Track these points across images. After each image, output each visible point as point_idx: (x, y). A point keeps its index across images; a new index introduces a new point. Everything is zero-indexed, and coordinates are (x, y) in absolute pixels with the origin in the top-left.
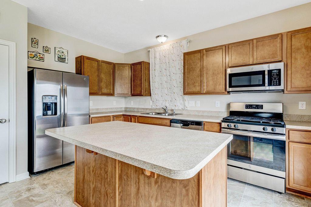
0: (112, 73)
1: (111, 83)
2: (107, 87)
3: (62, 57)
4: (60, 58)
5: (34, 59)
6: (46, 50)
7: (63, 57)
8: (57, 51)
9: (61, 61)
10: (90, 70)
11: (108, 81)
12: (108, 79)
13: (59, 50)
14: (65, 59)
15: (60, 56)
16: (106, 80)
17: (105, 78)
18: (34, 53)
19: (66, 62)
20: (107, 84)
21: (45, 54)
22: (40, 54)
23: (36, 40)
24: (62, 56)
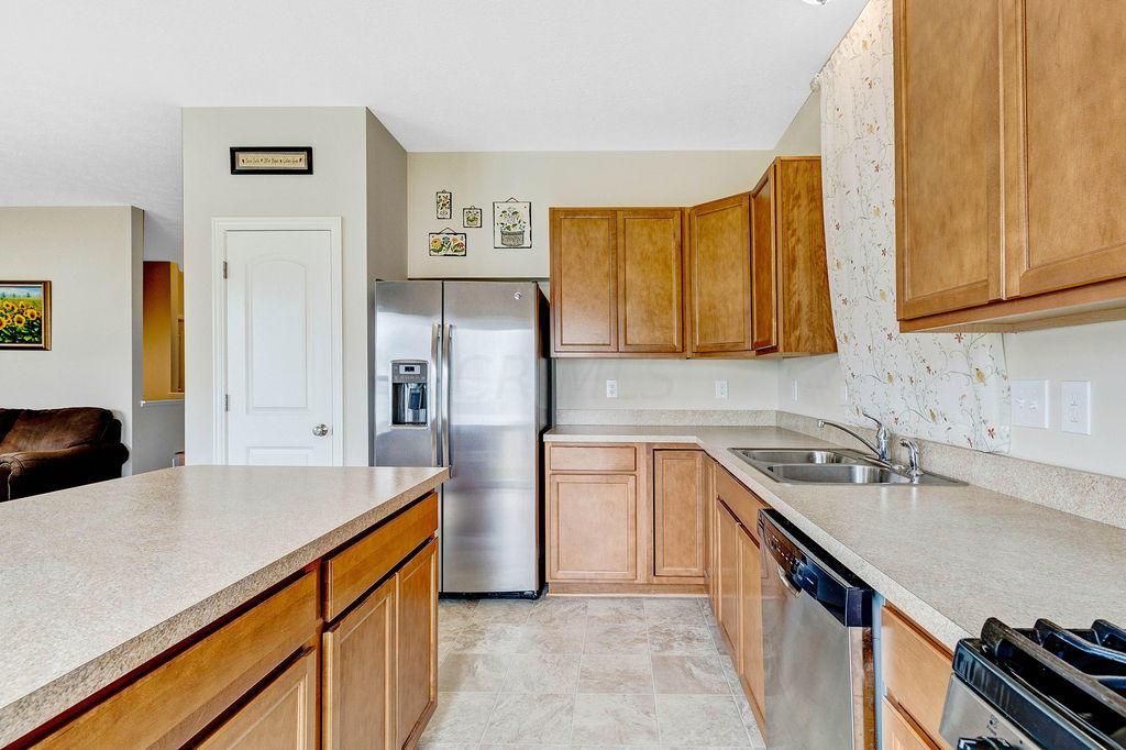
0: (674, 256)
1: (671, 302)
2: (652, 321)
3: (512, 230)
4: (509, 234)
5: (442, 253)
6: (473, 217)
7: (517, 230)
8: (498, 212)
9: (511, 242)
10: (580, 258)
11: (658, 291)
12: (654, 283)
13: (505, 207)
14: (522, 233)
15: (508, 228)
16: (648, 288)
17: (643, 281)
18: (441, 236)
19: (527, 243)
20: (649, 305)
21: (468, 231)
22: (455, 234)
23: (445, 195)
24: (515, 225)
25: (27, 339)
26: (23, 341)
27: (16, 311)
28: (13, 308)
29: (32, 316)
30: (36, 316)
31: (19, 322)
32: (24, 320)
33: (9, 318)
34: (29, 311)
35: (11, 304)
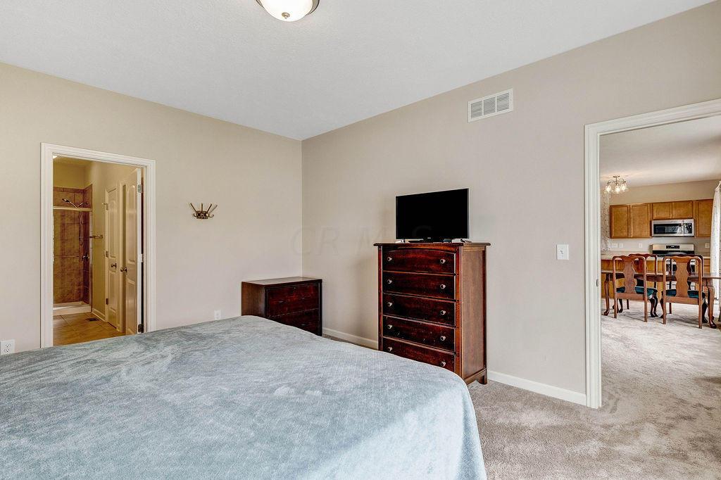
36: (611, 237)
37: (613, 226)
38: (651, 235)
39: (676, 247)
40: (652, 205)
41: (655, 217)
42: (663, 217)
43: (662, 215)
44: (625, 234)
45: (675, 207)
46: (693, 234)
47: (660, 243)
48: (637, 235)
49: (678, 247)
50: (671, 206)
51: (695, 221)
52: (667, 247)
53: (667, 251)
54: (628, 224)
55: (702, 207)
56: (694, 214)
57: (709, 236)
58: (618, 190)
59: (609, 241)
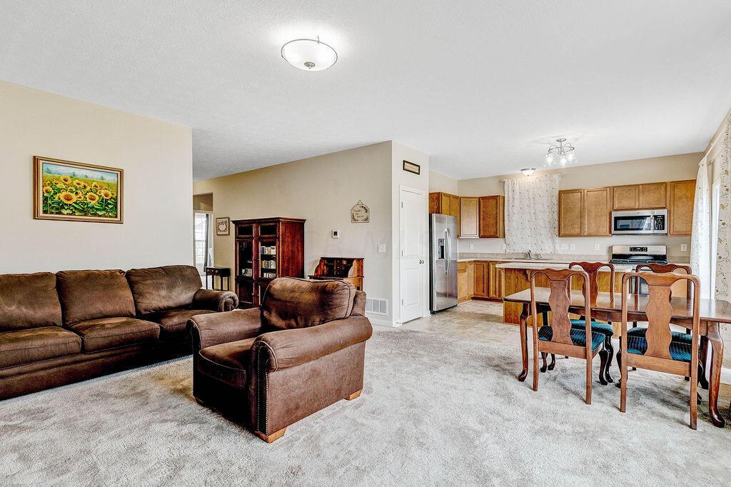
25: (100, 213)
26: (95, 215)
27: (88, 189)
28: (85, 187)
29: (106, 195)
30: (111, 195)
31: (92, 199)
32: (97, 198)
33: (80, 195)
34: (103, 192)
35: (82, 184)
36: (559, 236)
37: (562, 219)
38: (610, 232)
39: (642, 249)
40: (613, 189)
41: (616, 206)
42: (626, 206)
43: (626, 204)
44: (577, 231)
45: (643, 194)
46: (665, 231)
47: (622, 243)
48: (593, 231)
49: (646, 249)
50: (637, 191)
51: (669, 212)
52: (631, 249)
53: (631, 255)
54: (581, 216)
55: (679, 192)
56: (668, 201)
57: (688, 234)
58: (563, 162)
59: (558, 240)
